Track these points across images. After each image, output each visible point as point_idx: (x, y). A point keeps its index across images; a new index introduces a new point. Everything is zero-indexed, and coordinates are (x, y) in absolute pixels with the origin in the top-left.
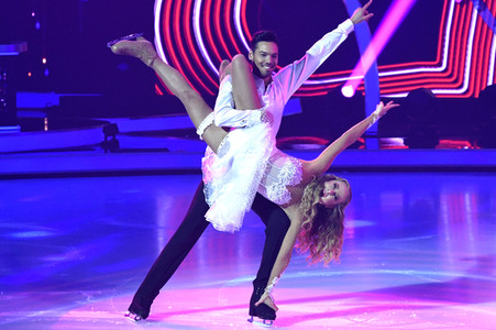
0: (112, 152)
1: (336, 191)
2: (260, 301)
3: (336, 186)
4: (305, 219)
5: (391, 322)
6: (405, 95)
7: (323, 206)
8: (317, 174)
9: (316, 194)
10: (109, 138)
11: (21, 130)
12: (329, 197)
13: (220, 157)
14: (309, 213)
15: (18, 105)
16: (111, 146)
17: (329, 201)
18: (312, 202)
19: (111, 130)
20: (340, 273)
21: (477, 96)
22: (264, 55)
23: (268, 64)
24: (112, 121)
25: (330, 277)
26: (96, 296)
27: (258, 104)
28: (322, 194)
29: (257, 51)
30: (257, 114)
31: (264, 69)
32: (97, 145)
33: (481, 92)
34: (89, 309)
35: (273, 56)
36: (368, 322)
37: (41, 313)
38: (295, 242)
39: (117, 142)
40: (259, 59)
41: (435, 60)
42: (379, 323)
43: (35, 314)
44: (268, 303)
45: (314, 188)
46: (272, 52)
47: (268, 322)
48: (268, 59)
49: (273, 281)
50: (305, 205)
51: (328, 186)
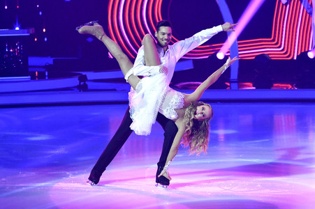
0: (84, 91)
1: (204, 111)
2: (161, 174)
3: (203, 109)
4: (186, 128)
5: (246, 189)
6: (254, 58)
7: (197, 120)
8: (193, 102)
9: (192, 113)
10: (82, 83)
11: (31, 79)
12: (200, 115)
13: (138, 92)
14: (189, 124)
15: (29, 64)
16: (83, 88)
17: (200, 117)
18: (190, 118)
19: (83, 79)
20: (216, 161)
21: (295, 58)
22: (164, 34)
23: (166, 40)
24: (84, 73)
25: (210, 163)
26: (74, 174)
27: (159, 62)
28: (195, 113)
29: (160, 32)
30: (157, 68)
31: (163, 43)
32: (75, 87)
33: (298, 56)
34: (70, 182)
35: (169, 35)
36: (233, 189)
37: (43, 184)
38: (180, 141)
39: (87, 85)
40: (161, 36)
41: (271, 38)
42: (239, 190)
43: (39, 185)
44: (165, 175)
45: (191, 110)
46: (168, 32)
47: (165, 186)
48: (166, 37)
49: (168, 163)
50: (186, 120)
51: (199, 109)
